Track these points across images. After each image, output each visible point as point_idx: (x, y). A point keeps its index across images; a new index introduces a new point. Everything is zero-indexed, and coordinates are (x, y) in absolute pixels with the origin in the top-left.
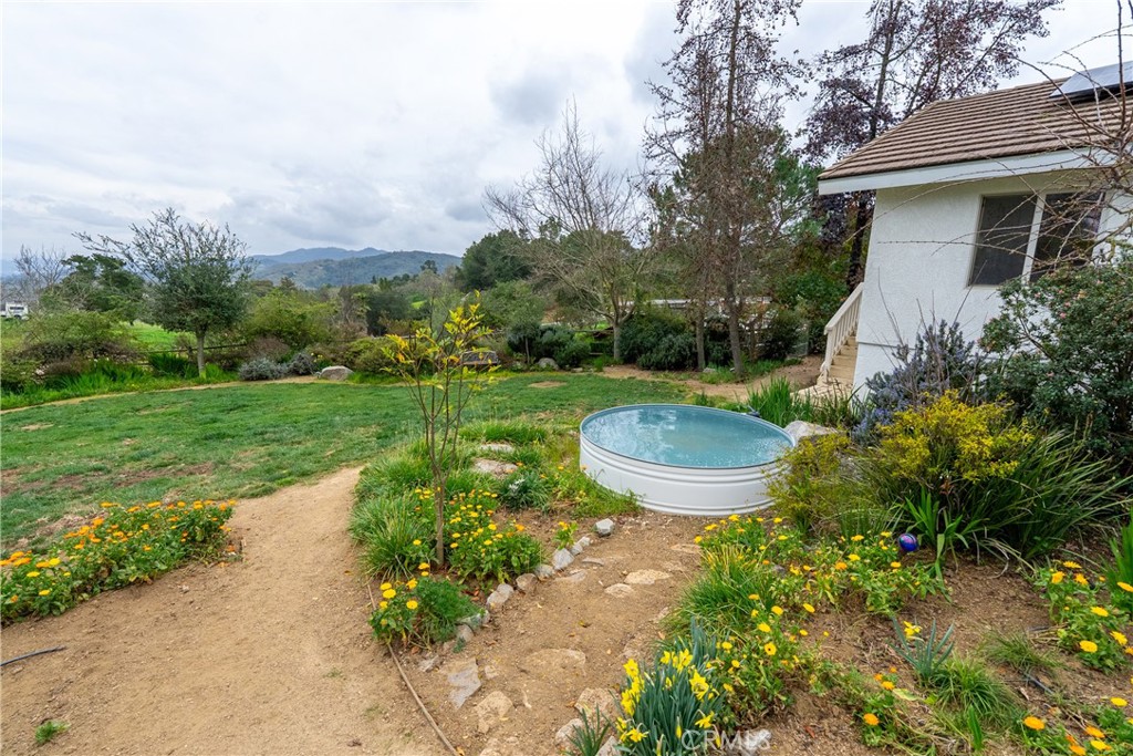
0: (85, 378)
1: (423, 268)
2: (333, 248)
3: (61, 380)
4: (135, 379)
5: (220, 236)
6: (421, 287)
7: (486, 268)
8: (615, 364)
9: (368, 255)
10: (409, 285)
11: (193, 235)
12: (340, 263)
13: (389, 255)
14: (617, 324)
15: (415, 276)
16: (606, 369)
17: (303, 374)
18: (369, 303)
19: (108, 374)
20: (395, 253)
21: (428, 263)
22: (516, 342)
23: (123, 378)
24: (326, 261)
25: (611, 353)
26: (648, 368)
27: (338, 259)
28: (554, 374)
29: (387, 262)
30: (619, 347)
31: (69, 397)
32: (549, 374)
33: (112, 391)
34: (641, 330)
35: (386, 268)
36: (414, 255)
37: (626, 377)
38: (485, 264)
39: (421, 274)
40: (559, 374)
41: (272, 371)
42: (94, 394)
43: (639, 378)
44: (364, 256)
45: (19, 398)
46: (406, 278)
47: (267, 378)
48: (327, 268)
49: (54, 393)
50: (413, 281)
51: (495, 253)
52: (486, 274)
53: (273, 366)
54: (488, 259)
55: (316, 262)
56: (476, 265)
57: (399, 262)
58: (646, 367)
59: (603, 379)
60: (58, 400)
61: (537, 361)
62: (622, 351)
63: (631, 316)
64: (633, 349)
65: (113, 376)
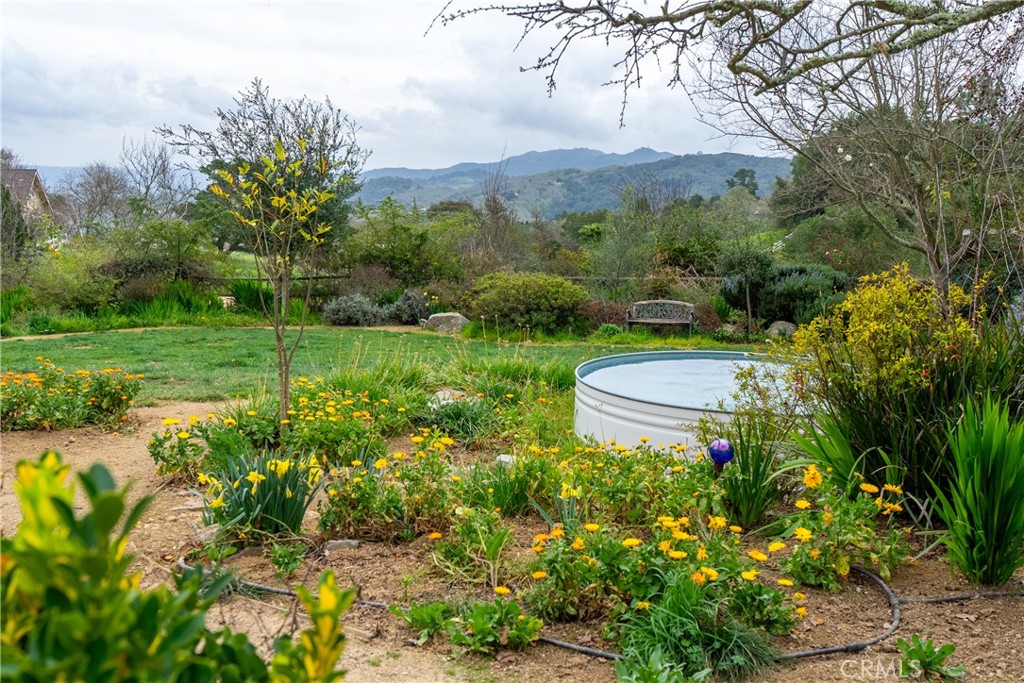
0: (156, 304)
1: (731, 184)
2: (583, 150)
3: (134, 304)
4: (210, 312)
5: (320, 116)
11: (289, 116)
12: (590, 176)
13: (676, 161)
15: (713, 199)
17: (407, 323)
19: (182, 303)
20: (687, 157)
21: (742, 174)
22: (735, 291)
23: (199, 308)
24: (568, 172)
27: (586, 168)
29: (675, 174)
31: (135, 326)
33: (181, 323)
39: (725, 194)
41: (365, 313)
42: (162, 324)
44: (631, 163)
45: (89, 321)
46: (697, 202)
47: (357, 324)
48: (569, 185)
49: (123, 319)
50: (708, 206)
53: (368, 307)
55: (551, 174)
57: (694, 173)
60: (125, 328)
61: (766, 326)
65: (187, 306)
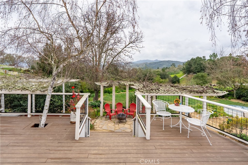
1: (171, 65)
6: (171, 71)
7: (192, 67)
8: (234, 99)
9: (156, 62)
10: (168, 70)
12: (149, 63)
13: (161, 62)
14: (235, 89)
15: (169, 68)
16: (231, 99)
18: (160, 75)
21: (173, 64)
24: (146, 63)
25: (233, 96)
26: (244, 101)
28: (217, 99)
29: (161, 63)
30: (235, 95)
32: (216, 99)
34: (242, 92)
35: (160, 65)
36: (168, 62)
37: (237, 102)
38: (191, 66)
39: (171, 67)
40: (218, 99)
43: (240, 103)
44: (155, 62)
46: (167, 68)
48: (146, 65)
50: (169, 69)
51: (195, 63)
52: (191, 69)
54: (193, 65)
55: (144, 63)
56: (189, 66)
57: (164, 63)
58: (244, 100)
59: (230, 101)
62: (237, 96)
63: (239, 88)
64: (240, 96)
